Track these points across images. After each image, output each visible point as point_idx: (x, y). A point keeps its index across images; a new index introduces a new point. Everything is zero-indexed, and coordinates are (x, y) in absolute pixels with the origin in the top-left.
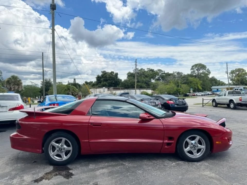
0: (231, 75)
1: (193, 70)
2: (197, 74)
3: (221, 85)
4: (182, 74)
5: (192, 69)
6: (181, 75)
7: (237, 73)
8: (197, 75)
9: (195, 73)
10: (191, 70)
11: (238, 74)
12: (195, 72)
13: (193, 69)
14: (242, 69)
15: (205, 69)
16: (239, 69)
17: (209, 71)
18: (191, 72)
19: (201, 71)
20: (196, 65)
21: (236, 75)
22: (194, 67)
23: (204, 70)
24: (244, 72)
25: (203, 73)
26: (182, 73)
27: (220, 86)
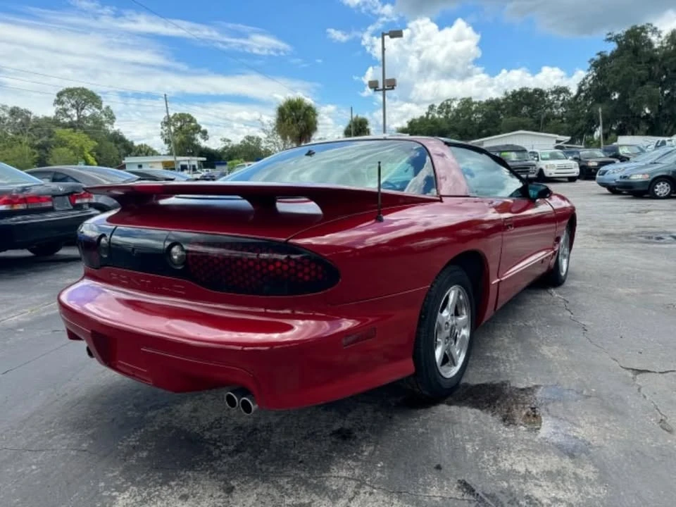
0: (166, 128)
1: (61, 107)
2: (75, 119)
3: (144, 154)
4: (29, 115)
5: (59, 102)
6: (28, 119)
7: (179, 124)
8: (75, 122)
9: (69, 116)
10: (54, 104)
11: (181, 128)
12: (69, 113)
13: (62, 103)
14: (189, 116)
15: (100, 108)
16: (183, 114)
17: (112, 112)
18: (57, 113)
19: (87, 112)
20: (70, 92)
21: (176, 131)
22: (64, 98)
23: (97, 110)
24: (193, 124)
25: (93, 117)
26: (30, 113)
27: (143, 156)
